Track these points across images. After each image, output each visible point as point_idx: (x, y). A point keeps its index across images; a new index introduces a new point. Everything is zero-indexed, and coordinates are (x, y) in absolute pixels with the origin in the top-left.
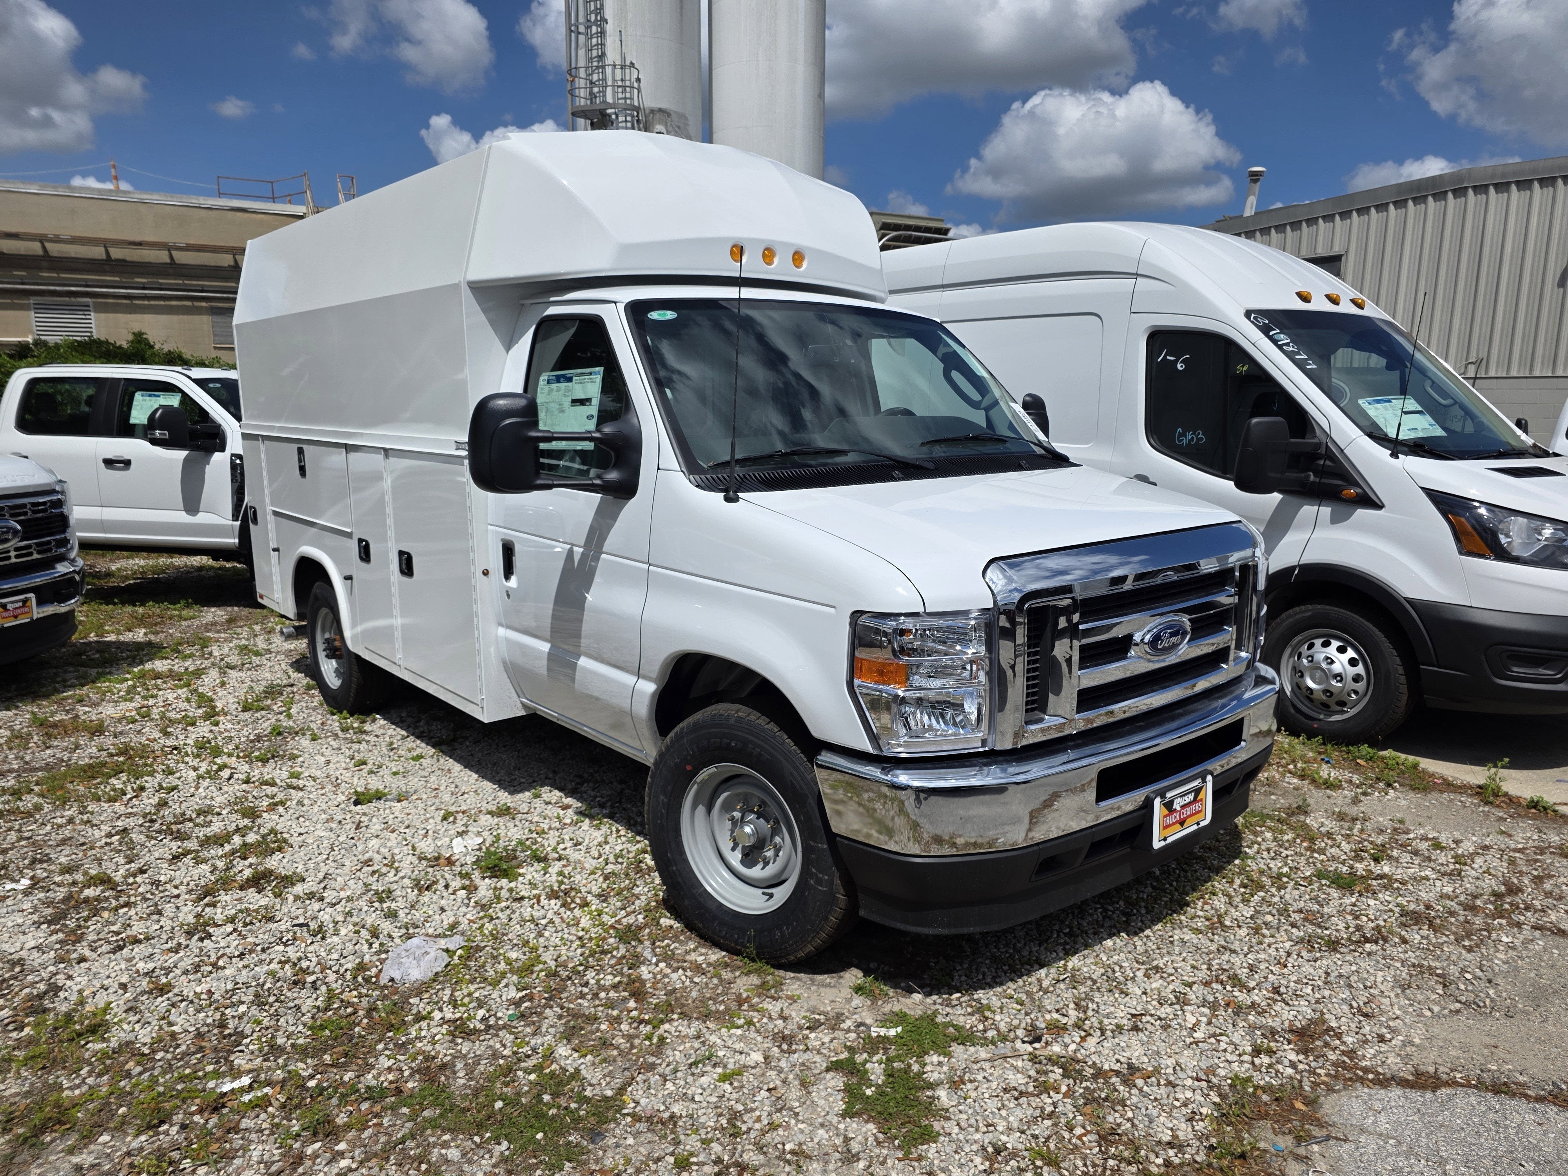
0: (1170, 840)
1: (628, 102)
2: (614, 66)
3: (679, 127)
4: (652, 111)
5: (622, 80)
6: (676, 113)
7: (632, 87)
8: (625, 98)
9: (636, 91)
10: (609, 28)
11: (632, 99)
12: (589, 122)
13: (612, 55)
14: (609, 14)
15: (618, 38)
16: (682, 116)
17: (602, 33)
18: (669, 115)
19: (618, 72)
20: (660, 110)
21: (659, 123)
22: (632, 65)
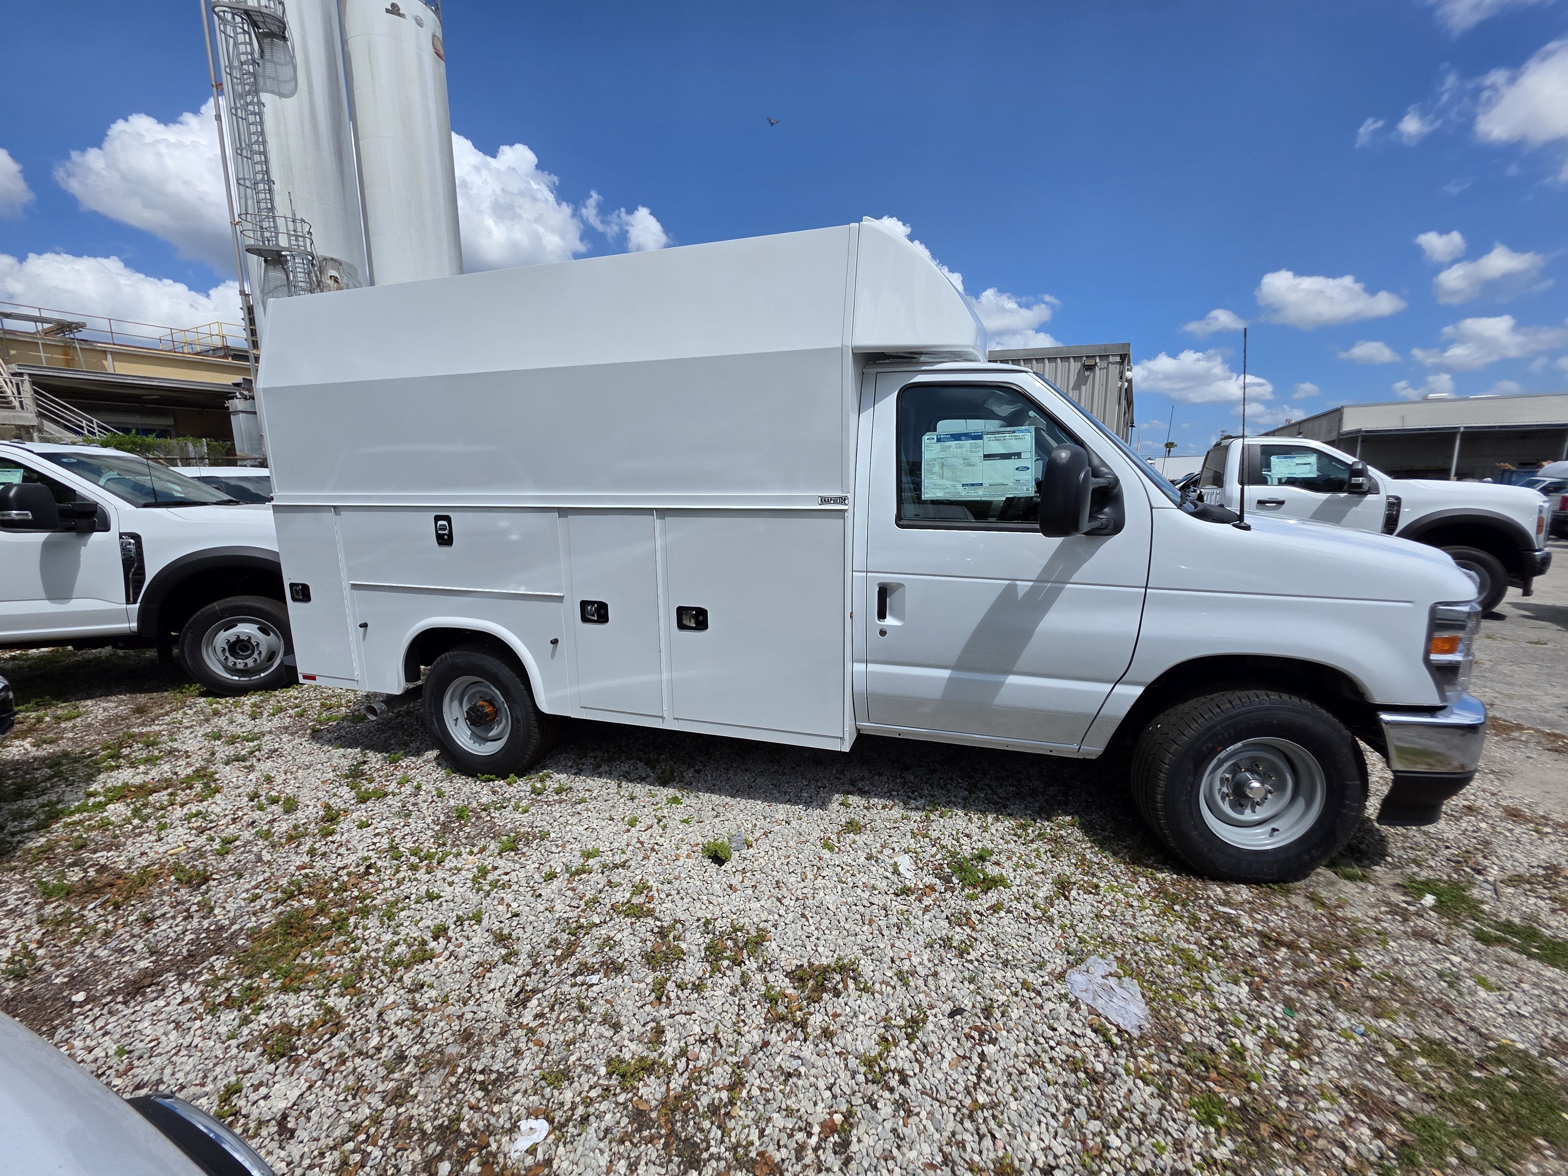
1: (302, 248)
2: (286, 218)
3: (350, 274)
4: (325, 259)
5: (294, 230)
6: (347, 263)
7: (304, 237)
8: (299, 245)
9: (308, 241)
10: (276, 187)
11: (305, 246)
12: (263, 259)
14: (276, 177)
15: (287, 198)
16: (352, 267)
17: (270, 190)
18: (341, 264)
19: (290, 223)
20: (332, 259)
21: (332, 269)
22: (302, 220)
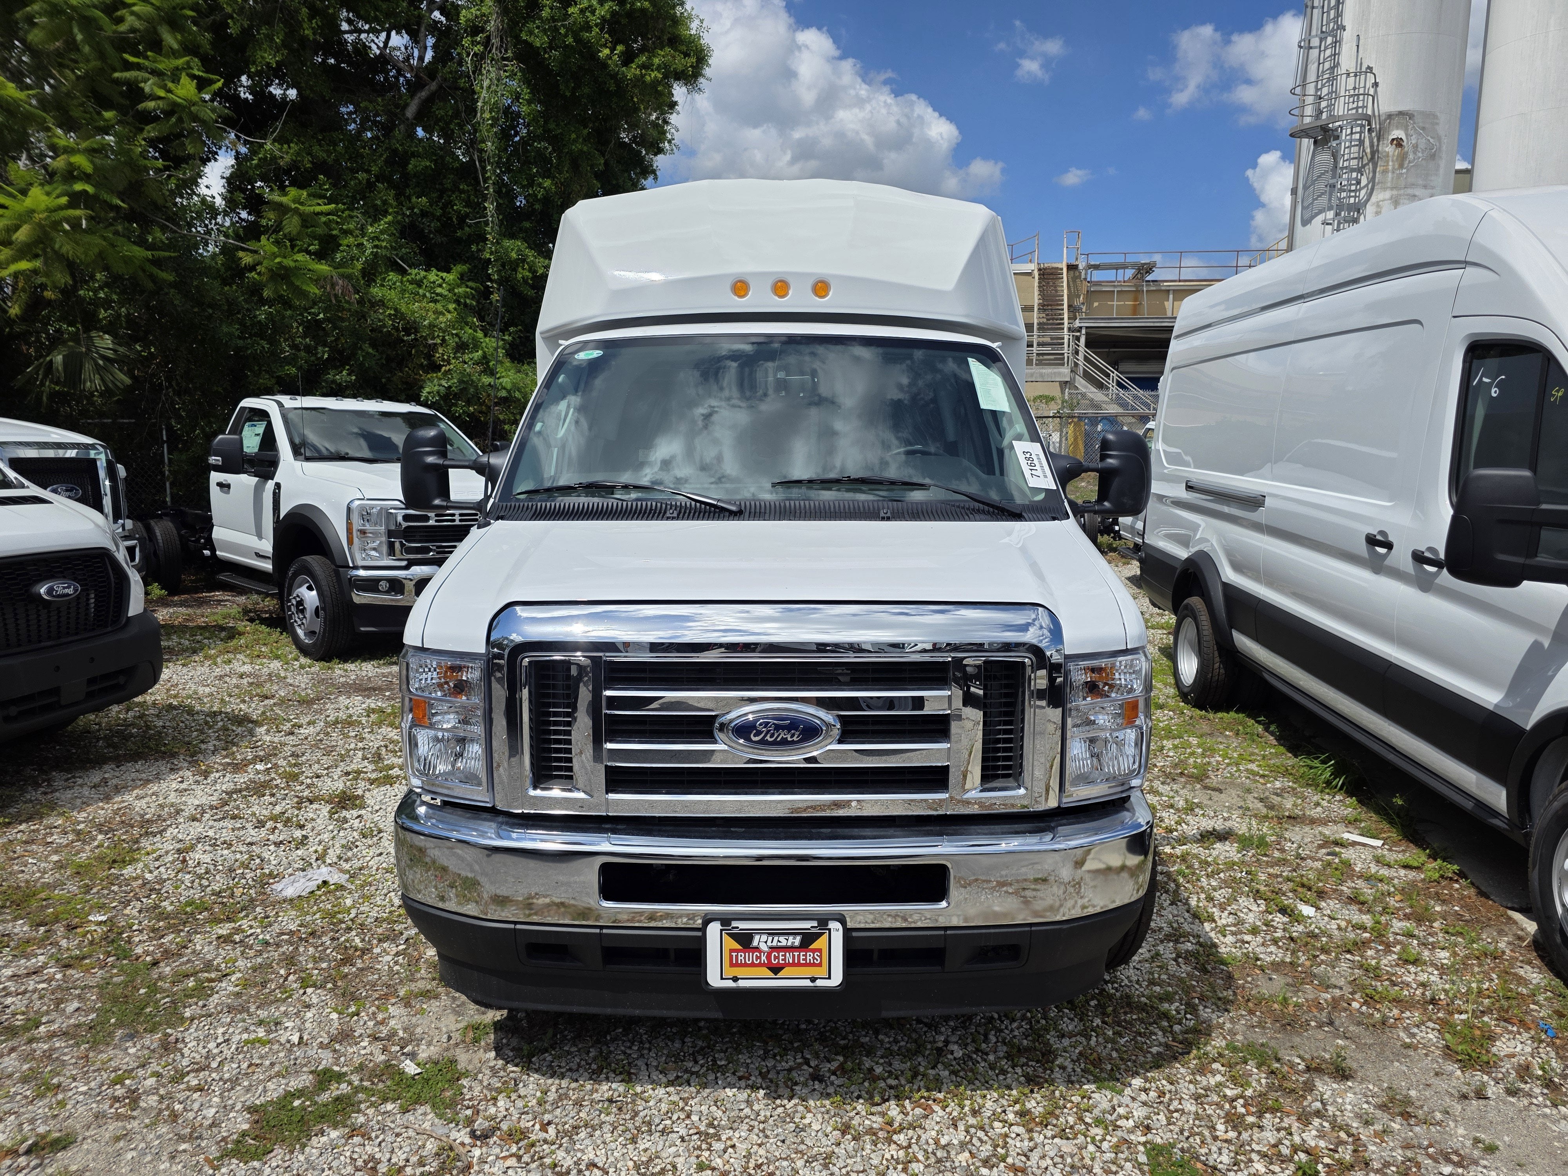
0: (742, 984)
1: (1360, 111)
2: (1348, 75)
3: (1423, 129)
4: (1390, 116)
5: (1354, 89)
6: (1422, 113)
7: (1367, 94)
8: (1357, 108)
9: (1370, 98)
10: (1348, 36)
11: (1365, 107)
12: (1312, 140)
13: (1347, 62)
14: (1349, 19)
15: (1355, 44)
16: (1431, 116)
17: (1337, 43)
18: (1412, 117)
19: (1351, 80)
20: (1401, 113)
21: (1397, 128)
22: (1370, 68)
